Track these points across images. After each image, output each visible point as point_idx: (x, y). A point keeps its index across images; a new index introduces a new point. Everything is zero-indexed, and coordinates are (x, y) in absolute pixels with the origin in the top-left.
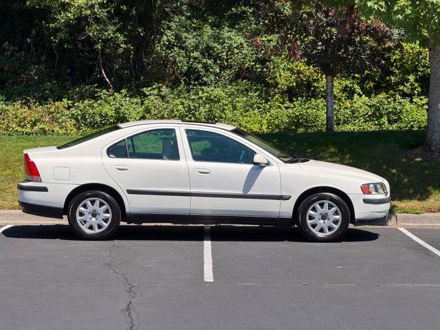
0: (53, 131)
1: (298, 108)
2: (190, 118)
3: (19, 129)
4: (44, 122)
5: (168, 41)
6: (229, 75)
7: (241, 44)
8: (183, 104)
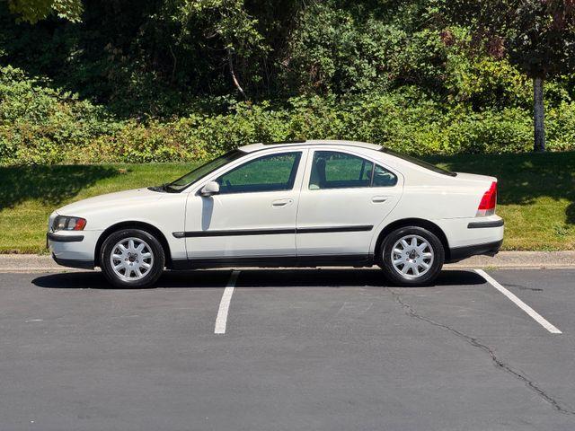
0: (179, 155)
1: (489, 120)
2: (352, 135)
3: (137, 153)
4: (167, 144)
5: (310, 37)
6: (389, 79)
7: (402, 39)
8: (339, 117)
